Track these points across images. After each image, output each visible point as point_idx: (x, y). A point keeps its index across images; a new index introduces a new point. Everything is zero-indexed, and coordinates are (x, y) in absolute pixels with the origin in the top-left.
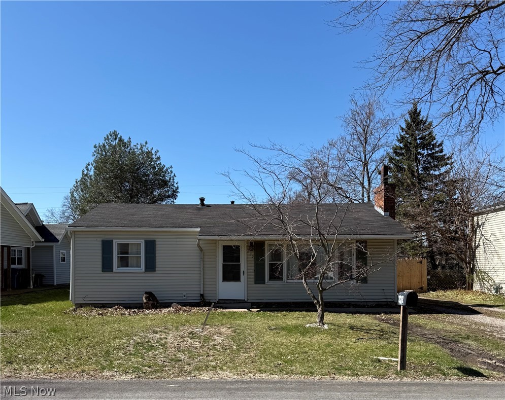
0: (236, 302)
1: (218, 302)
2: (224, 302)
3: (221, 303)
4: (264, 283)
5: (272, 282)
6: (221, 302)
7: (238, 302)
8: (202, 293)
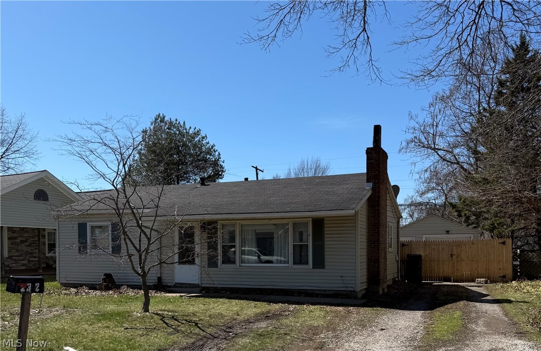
0: (191, 286)
1: (174, 286)
2: (180, 285)
3: (177, 287)
4: (217, 267)
5: (224, 266)
6: (177, 285)
7: (193, 286)
8: (159, 276)
